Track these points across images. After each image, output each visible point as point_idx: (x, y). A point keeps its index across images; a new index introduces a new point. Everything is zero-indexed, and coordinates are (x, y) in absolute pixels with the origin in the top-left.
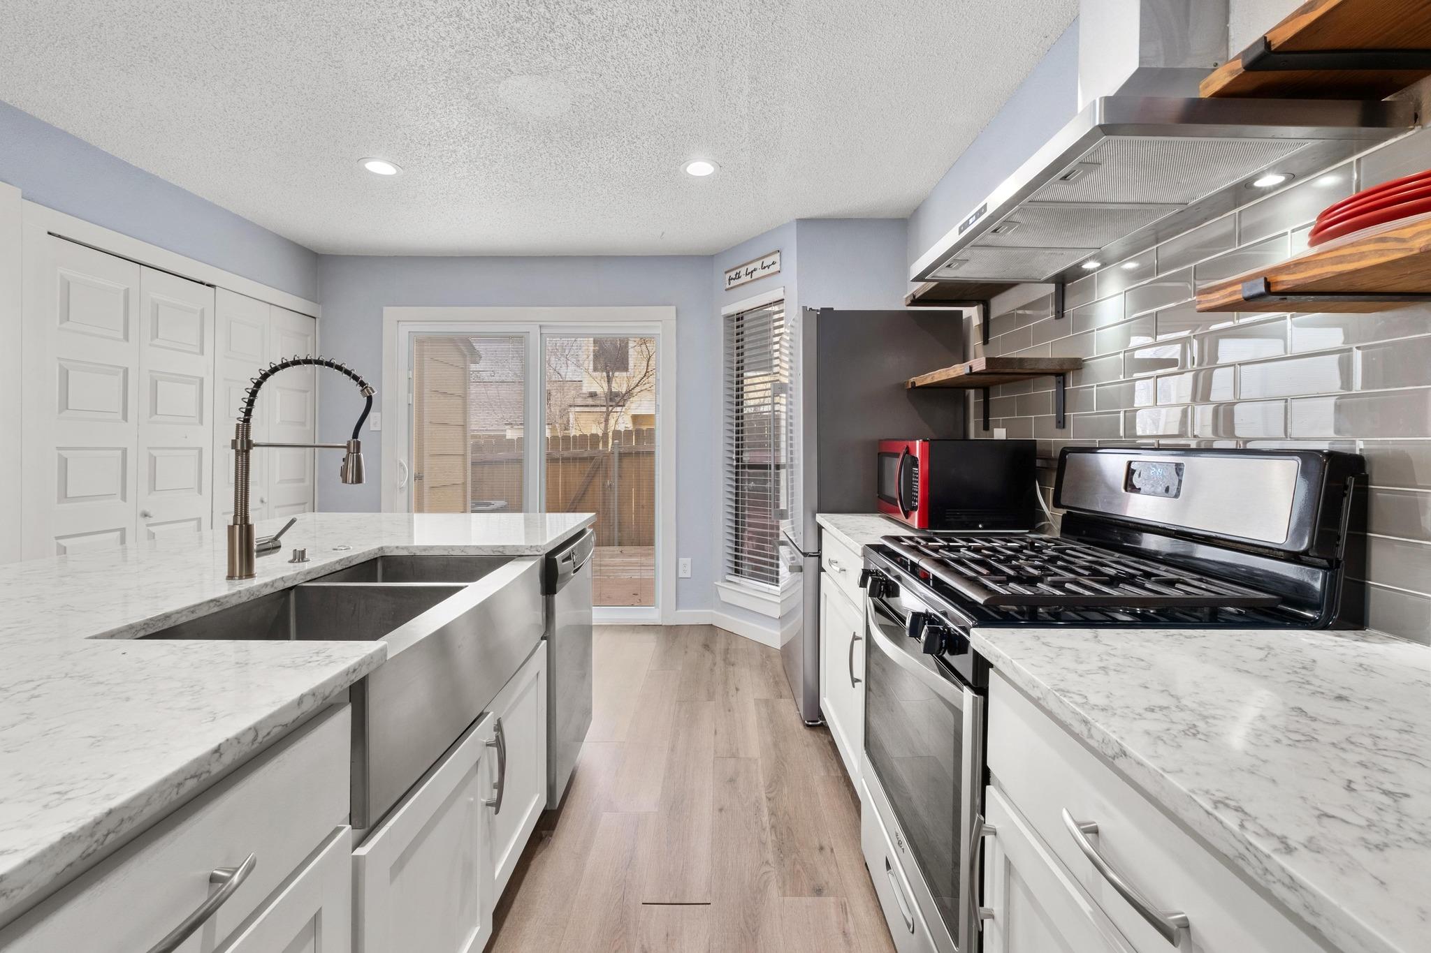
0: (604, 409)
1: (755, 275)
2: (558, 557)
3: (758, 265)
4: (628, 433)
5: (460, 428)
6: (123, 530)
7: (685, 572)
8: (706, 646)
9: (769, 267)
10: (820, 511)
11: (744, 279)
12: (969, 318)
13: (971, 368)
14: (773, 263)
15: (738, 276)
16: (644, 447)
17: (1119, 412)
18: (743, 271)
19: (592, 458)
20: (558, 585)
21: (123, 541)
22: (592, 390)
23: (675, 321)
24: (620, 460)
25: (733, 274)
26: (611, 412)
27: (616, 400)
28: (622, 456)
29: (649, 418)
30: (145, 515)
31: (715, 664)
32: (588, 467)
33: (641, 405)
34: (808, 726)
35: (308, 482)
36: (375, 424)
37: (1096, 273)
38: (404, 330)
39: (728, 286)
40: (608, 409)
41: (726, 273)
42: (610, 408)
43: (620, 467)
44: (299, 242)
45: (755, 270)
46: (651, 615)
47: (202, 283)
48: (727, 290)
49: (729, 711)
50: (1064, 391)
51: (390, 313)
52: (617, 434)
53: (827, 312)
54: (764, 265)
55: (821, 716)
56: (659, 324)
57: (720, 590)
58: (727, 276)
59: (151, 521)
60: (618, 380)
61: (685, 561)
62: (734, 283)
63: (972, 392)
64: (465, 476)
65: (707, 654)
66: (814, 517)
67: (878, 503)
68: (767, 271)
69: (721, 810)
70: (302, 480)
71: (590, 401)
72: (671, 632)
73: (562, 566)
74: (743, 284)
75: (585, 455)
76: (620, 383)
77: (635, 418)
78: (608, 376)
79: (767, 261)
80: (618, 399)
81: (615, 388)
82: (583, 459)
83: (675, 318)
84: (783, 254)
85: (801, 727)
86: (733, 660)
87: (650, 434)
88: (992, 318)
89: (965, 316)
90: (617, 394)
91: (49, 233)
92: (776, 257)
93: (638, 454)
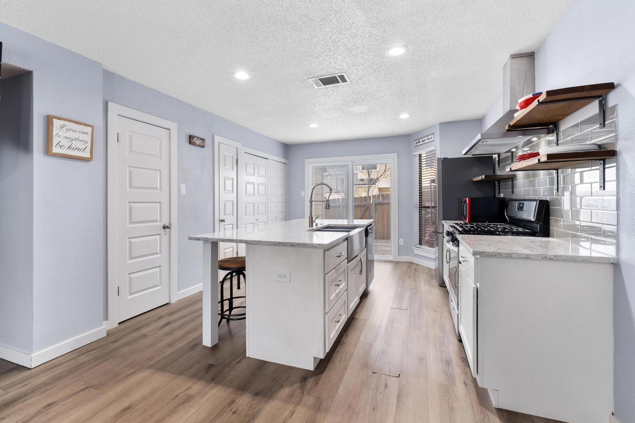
0: (368, 186)
1: (425, 142)
2: (368, 228)
3: (426, 138)
4: (379, 196)
5: (321, 195)
6: (254, 223)
7: (402, 243)
8: (409, 267)
9: (430, 139)
10: (443, 220)
11: (421, 143)
12: (495, 158)
13: (482, 178)
14: (431, 138)
15: (419, 142)
16: (386, 201)
17: (541, 188)
18: (421, 140)
19: (365, 206)
20: (368, 235)
21: (254, 226)
22: (362, 178)
23: (397, 158)
24: (376, 206)
25: (417, 141)
26: (371, 187)
27: (372, 182)
28: (377, 205)
29: (387, 189)
30: (257, 220)
31: (411, 271)
32: (363, 209)
33: (383, 183)
34: (441, 286)
35: (285, 213)
36: (303, 195)
37: (536, 142)
38: (311, 166)
39: (416, 145)
40: (369, 186)
41: (415, 141)
42: (370, 185)
43: (376, 209)
44: (285, 143)
45: (425, 140)
46: (391, 258)
47: (265, 158)
48: (415, 146)
49: (415, 281)
50: (513, 183)
51: (307, 161)
52: (374, 196)
53: (445, 159)
54: (428, 138)
55: (444, 283)
56: (392, 159)
57: (414, 250)
58: (416, 141)
59: (258, 221)
60: (373, 174)
61: (401, 240)
62: (418, 144)
63: (496, 182)
64: (323, 211)
65: (409, 269)
66: (441, 221)
67: (461, 217)
68: (429, 141)
69: (411, 298)
70: (283, 212)
71: (361, 183)
72: (396, 263)
73: (369, 231)
74: (421, 145)
75: (362, 204)
76: (374, 176)
77: (380, 189)
78: (368, 172)
79: (429, 137)
80: (373, 182)
81: (372, 177)
82: (361, 206)
83: (397, 157)
84: (435, 135)
85: (438, 286)
86: (418, 271)
87: (388, 196)
88: (500, 158)
89: (494, 157)
90: (372, 179)
91: (245, 152)
92: (432, 136)
93: (383, 204)
